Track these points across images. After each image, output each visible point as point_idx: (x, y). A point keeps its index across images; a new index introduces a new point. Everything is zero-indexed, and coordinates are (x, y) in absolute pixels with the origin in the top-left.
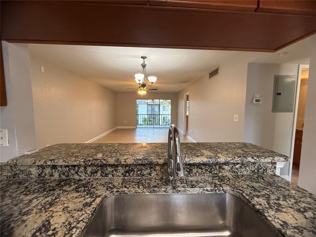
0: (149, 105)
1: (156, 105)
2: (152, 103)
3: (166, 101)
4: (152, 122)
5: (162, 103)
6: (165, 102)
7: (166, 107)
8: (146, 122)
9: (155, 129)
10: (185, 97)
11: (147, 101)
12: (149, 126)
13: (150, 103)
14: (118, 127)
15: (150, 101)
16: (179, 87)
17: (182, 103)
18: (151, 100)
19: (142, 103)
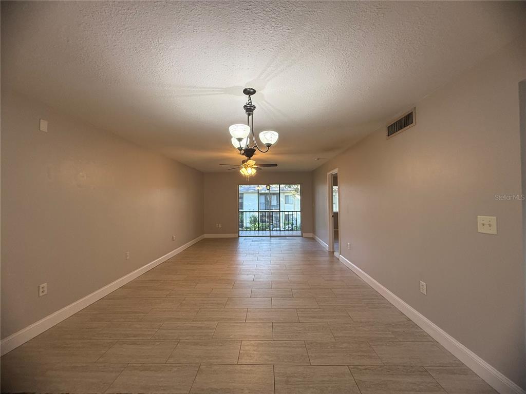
0: (261, 194)
1: (274, 194)
2: (267, 191)
3: (290, 187)
4: (268, 224)
5: (283, 190)
6: (289, 189)
7: (291, 198)
8: (257, 224)
9: (272, 238)
10: (329, 180)
11: (257, 188)
12: (261, 233)
13: (263, 192)
14: (206, 236)
15: (262, 188)
16: (318, 159)
17: (322, 190)
18: (265, 186)
19: (250, 191)
